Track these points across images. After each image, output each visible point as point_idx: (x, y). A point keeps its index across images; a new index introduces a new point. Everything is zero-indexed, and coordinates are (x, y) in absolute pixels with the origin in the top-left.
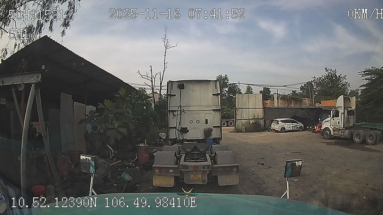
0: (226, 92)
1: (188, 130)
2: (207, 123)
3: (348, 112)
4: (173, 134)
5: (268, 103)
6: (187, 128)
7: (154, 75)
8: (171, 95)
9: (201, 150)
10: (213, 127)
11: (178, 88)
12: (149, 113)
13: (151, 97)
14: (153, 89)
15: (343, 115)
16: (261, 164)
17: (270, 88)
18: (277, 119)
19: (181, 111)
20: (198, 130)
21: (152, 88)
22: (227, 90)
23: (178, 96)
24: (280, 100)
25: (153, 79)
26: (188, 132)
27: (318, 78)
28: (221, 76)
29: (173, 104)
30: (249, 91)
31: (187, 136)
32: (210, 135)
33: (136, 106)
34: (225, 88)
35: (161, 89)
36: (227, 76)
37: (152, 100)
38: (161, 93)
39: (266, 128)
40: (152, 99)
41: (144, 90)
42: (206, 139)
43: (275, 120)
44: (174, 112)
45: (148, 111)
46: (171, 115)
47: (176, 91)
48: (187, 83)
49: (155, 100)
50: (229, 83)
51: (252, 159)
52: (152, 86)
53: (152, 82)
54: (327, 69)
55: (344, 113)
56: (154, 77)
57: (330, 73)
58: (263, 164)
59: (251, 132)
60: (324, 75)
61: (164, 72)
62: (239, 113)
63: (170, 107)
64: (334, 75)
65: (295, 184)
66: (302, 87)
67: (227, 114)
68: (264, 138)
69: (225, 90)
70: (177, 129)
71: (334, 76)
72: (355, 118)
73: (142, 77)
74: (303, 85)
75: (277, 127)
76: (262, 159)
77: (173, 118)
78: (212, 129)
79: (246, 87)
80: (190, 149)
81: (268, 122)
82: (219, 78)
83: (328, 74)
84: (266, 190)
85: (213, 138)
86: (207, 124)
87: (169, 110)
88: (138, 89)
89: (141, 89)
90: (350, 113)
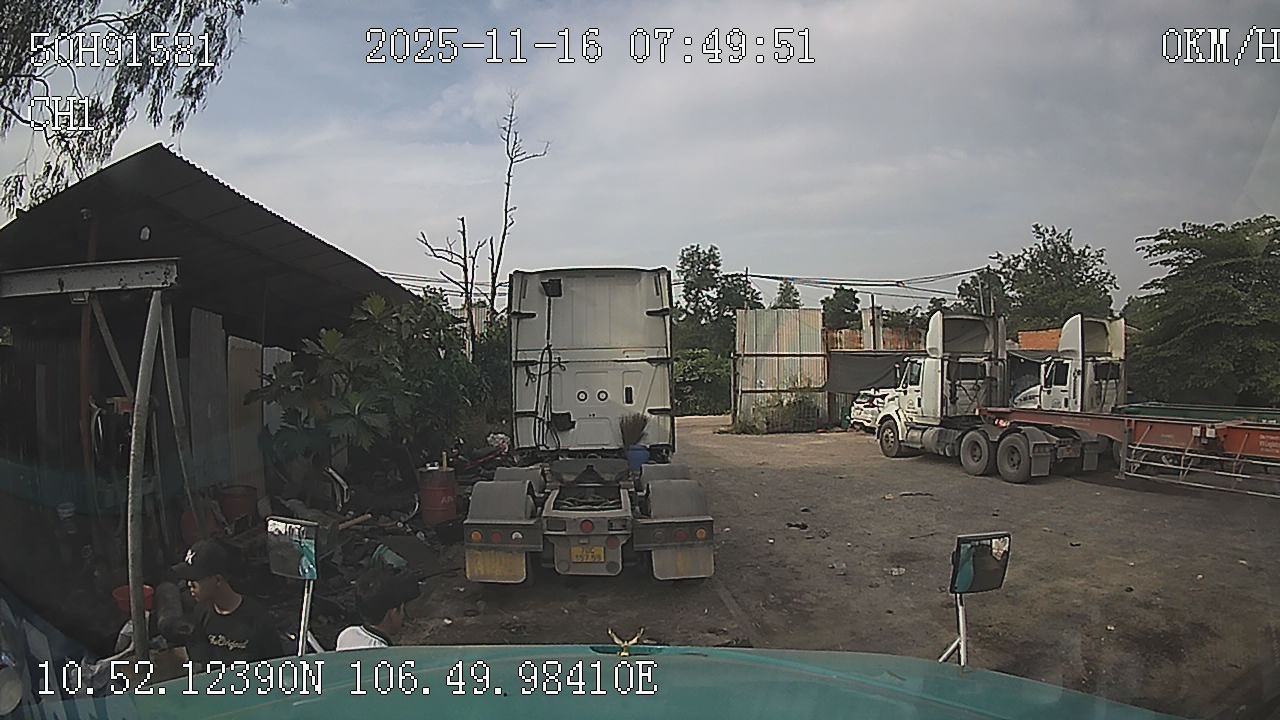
0: (709, 303)
1: (574, 423)
2: (629, 400)
3: (1095, 367)
4: (528, 435)
5: (843, 340)
6: (568, 414)
7: (471, 248)
8: (520, 316)
9: (607, 477)
10: (650, 411)
11: (542, 293)
12: (456, 371)
13: (460, 321)
14: (468, 294)
15: (1079, 378)
16: (797, 526)
17: (856, 292)
18: (870, 389)
19: (551, 362)
20: (603, 422)
21: (466, 290)
22: (715, 296)
23: (541, 316)
24: (881, 329)
25: (469, 261)
26: (573, 427)
27: (1011, 257)
28: (698, 249)
29: (528, 342)
30: (788, 299)
31: (572, 441)
32: (641, 436)
33: (415, 347)
34: (708, 290)
35: (494, 293)
36: (716, 252)
37: (465, 329)
38: (495, 308)
39: (836, 420)
40: (464, 325)
41: (438, 297)
42: (628, 450)
43: (862, 392)
44: (530, 367)
45: (452, 364)
46: (520, 376)
47: (535, 302)
48: (567, 277)
49: (476, 328)
50: (721, 275)
51: (773, 511)
52: (466, 283)
53: (466, 270)
54: (1041, 230)
55: (1083, 373)
56: (473, 254)
57: (1049, 243)
58: (803, 525)
59: (786, 432)
60: (1031, 249)
61: (504, 238)
62: (746, 370)
63: (517, 351)
64: (1065, 250)
65: (893, 581)
66: (963, 287)
67: (711, 375)
68: (823, 451)
69: (709, 297)
70: (540, 420)
71: (1063, 253)
72: (1121, 388)
73: (435, 255)
74: (968, 282)
75: (870, 416)
76: (803, 511)
77: (527, 384)
78: (645, 420)
79: (779, 287)
80: (574, 474)
81: (840, 399)
82: (689, 255)
83: (1044, 246)
84: (800, 598)
85: (648, 446)
86: (631, 402)
87: (514, 359)
88: (422, 294)
89: (430, 292)
90: (1104, 371)
